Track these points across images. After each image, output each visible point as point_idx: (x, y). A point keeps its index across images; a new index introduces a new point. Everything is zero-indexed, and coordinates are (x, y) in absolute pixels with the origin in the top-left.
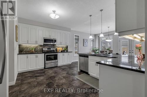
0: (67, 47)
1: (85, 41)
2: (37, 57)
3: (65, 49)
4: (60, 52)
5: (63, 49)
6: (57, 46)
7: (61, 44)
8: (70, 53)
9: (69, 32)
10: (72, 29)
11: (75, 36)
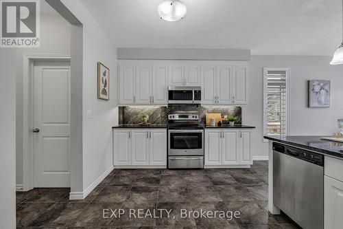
0: (239, 112)
1: (317, 88)
2: (149, 136)
3: (232, 118)
4: (214, 125)
5: (226, 117)
6: (205, 109)
7: (216, 103)
8: (245, 132)
9: (244, 64)
10: (253, 52)
11: (269, 72)
